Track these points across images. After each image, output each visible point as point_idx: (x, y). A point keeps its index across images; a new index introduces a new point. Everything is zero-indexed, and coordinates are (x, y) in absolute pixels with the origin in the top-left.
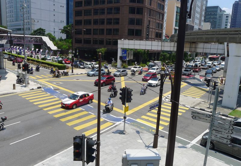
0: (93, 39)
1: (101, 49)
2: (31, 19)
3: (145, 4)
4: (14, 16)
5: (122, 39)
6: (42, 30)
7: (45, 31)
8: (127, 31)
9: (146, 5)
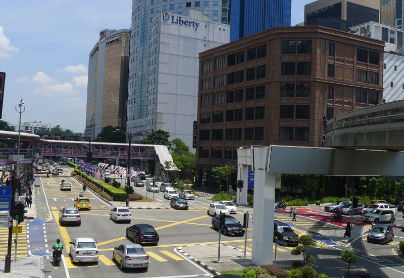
0: (225, 148)
1: (219, 168)
2: (157, 113)
3: (316, 75)
4: (136, 108)
5: (240, 148)
6: (163, 133)
7: (169, 136)
8: (276, 132)
9: (317, 77)
